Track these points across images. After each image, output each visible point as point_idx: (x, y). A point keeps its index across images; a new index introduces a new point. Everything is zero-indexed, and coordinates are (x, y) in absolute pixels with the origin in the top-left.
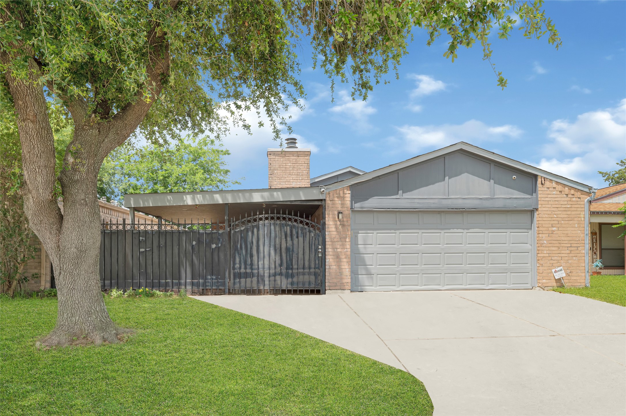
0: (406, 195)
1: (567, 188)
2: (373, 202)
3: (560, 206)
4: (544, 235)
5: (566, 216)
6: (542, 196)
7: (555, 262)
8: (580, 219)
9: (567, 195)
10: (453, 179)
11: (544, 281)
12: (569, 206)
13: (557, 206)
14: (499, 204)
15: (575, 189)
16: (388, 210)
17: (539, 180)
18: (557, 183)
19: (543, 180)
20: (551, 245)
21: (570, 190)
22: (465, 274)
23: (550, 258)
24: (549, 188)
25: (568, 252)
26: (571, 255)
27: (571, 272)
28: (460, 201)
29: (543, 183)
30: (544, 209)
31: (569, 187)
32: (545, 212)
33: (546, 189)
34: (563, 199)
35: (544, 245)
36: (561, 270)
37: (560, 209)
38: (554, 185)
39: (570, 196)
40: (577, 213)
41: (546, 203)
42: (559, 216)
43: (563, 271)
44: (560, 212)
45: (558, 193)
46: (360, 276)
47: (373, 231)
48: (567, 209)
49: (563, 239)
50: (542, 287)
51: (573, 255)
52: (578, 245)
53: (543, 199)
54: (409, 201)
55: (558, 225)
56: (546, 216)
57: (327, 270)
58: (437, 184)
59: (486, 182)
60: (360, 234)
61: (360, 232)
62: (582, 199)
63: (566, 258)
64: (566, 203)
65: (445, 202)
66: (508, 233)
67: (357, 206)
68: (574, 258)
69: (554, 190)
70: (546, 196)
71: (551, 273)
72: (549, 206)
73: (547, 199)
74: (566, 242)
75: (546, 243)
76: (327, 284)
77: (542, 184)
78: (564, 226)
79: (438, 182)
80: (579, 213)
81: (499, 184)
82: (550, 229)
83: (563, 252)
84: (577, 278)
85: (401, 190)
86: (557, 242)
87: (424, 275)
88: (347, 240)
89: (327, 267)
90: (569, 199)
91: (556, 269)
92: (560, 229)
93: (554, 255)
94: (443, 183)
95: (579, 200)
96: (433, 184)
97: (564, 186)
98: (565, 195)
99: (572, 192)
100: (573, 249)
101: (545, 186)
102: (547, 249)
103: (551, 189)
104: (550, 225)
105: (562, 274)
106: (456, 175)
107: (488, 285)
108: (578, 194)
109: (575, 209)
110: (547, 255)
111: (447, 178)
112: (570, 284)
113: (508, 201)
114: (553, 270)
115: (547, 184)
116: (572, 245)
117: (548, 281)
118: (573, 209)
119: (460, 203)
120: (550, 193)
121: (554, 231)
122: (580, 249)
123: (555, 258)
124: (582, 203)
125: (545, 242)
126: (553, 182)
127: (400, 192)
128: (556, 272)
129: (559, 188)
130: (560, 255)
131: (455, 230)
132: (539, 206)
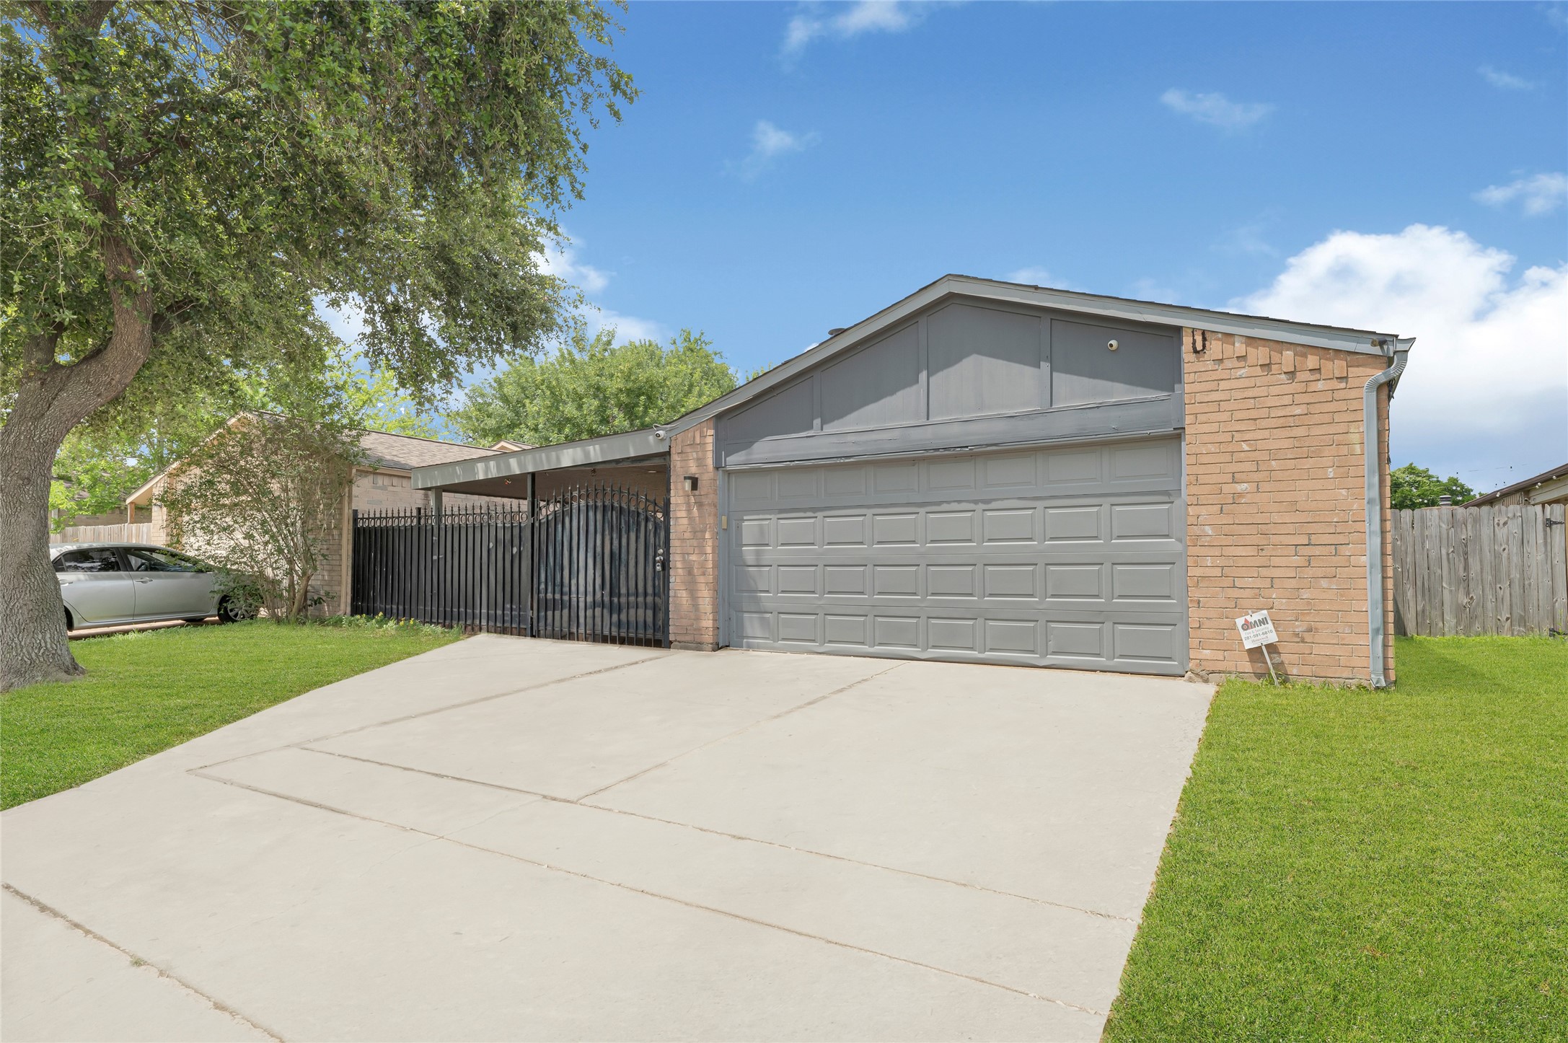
0: (829, 429)
1: (1289, 354)
2: (766, 450)
3: (1263, 413)
4: (1203, 511)
5: (1287, 443)
6: (1197, 387)
7: (1248, 593)
8: (1344, 450)
9: (1292, 374)
10: (940, 375)
11: (1207, 653)
12: (1298, 411)
13: (1253, 414)
14: (1062, 427)
15: (1321, 352)
16: (792, 464)
17: (1187, 340)
18: (1251, 340)
19: (1199, 339)
20: (1229, 540)
21: (1305, 356)
22: (980, 621)
23: (1228, 582)
24: (1221, 360)
25: (1296, 560)
26: (1309, 572)
27: (1310, 630)
28: (956, 429)
29: (1199, 347)
30: (1206, 428)
31: (1299, 349)
32: (1206, 438)
33: (1210, 365)
34: (1275, 390)
35: (1205, 541)
36: (1263, 622)
37: (1264, 423)
38: (1240, 347)
39: (1301, 376)
40: (1332, 429)
41: (1214, 407)
42: (1260, 445)
43: (1270, 626)
44: (1266, 434)
45: (1258, 371)
46: (746, 615)
47: (770, 514)
48: (1291, 421)
49: (1275, 518)
50: (1198, 670)
51: (1320, 572)
52: (1341, 539)
53: (1199, 398)
54: (834, 439)
55: (1256, 477)
56: (1212, 448)
57: (671, 599)
58: (900, 394)
59: (1029, 370)
60: (746, 523)
61: (745, 518)
62: (1351, 383)
63: (1293, 583)
64: (1287, 400)
65: (916, 435)
66: (1106, 507)
67: (735, 460)
68: (1324, 583)
69: (1242, 364)
70: (1213, 385)
71: (1234, 628)
72: (1225, 416)
73: (1214, 396)
74: (1291, 529)
75: (1210, 532)
76: (671, 629)
77: (1196, 351)
78: (1279, 475)
79: (904, 388)
80: (1342, 428)
81: (1067, 372)
82: (1226, 489)
83: (1275, 561)
84: (1338, 651)
85: (817, 418)
86: (1253, 529)
87: (880, 619)
88: (707, 535)
89: (671, 593)
90: (1301, 387)
91: (1248, 618)
92: (1265, 487)
93: (1243, 572)
94: (915, 387)
95: (1343, 385)
96: (892, 393)
97: (1278, 347)
98: (1283, 376)
99: (1312, 361)
100: (1317, 551)
101: (1206, 357)
102: (1217, 552)
103: (1228, 364)
104: (1228, 478)
105: (1268, 635)
106: (949, 363)
107: (1044, 655)
108: (1338, 366)
109: (1327, 418)
110: (1217, 572)
111: (923, 375)
112: (1307, 670)
113: (1090, 414)
114: (1240, 622)
115: (1215, 347)
116: (1314, 539)
117: (1220, 655)
118: (1317, 419)
119: (955, 434)
120: (1225, 375)
121: (1241, 495)
122: (1345, 551)
123: (1249, 582)
124: (1353, 394)
125: (1209, 530)
126: (1237, 338)
127: (817, 422)
128: (1247, 626)
129: (1260, 354)
130: (1264, 572)
131: (955, 506)
132: (1188, 420)
